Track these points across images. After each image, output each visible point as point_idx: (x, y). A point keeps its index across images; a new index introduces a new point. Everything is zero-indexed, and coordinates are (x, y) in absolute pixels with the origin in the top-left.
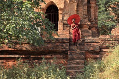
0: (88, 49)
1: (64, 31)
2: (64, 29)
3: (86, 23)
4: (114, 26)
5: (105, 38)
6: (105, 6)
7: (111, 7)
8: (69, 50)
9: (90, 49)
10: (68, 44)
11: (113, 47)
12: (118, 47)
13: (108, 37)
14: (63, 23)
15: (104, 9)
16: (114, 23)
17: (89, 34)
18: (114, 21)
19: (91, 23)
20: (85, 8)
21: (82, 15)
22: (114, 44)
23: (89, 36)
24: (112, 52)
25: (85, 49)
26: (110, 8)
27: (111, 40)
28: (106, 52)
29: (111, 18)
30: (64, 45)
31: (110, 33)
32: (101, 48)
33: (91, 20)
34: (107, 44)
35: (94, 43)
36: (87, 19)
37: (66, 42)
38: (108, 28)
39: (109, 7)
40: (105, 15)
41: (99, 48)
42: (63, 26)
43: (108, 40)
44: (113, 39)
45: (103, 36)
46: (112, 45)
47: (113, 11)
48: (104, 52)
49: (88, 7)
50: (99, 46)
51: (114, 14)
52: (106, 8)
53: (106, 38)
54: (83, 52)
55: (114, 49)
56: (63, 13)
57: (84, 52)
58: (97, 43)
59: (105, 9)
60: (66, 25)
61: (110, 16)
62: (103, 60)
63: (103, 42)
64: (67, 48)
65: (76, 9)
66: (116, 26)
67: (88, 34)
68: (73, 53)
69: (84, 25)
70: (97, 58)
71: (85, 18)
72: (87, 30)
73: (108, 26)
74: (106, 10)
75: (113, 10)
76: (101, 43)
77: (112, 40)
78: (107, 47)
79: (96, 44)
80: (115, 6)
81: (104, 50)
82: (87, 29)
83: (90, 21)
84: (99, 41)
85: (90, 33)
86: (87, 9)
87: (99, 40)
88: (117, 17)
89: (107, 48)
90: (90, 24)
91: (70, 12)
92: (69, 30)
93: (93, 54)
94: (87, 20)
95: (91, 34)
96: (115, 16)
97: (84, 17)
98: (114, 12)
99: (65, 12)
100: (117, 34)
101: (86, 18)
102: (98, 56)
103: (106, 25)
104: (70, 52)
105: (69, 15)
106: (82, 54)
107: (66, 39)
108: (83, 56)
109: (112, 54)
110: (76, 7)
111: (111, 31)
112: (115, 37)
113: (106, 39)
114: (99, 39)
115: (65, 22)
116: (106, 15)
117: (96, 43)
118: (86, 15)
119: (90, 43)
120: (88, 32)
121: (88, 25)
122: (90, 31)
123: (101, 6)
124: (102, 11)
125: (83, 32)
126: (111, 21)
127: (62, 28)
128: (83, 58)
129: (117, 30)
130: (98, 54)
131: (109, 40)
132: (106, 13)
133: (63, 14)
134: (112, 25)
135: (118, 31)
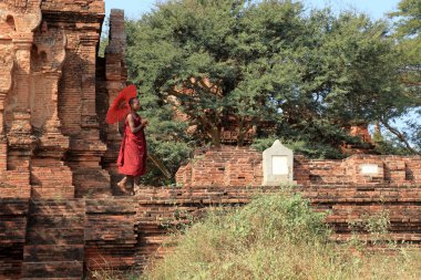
0: (94, 238)
1: (11, 175)
2: (12, 164)
3: (91, 147)
4: (184, 158)
5: (154, 198)
6: (157, 91)
7: (175, 94)
8: (28, 240)
9: (103, 237)
10: (25, 220)
11: (179, 227)
12: (194, 227)
13: (163, 193)
14: (8, 143)
15: (153, 98)
16: (185, 147)
17: (101, 184)
18: (187, 140)
19: (108, 146)
20: (86, 95)
21: (78, 119)
22: (185, 218)
23: (100, 190)
24: (176, 244)
25: (86, 238)
26: (173, 98)
27: (172, 205)
28: (157, 245)
29: (176, 131)
30: (10, 224)
31: (173, 181)
32: (142, 231)
33: (110, 137)
34: (159, 220)
35: (115, 214)
36: (95, 131)
37: (15, 212)
38: (166, 162)
39: (171, 91)
40: (156, 119)
41: (136, 232)
42: (8, 156)
43: (164, 205)
44: (181, 201)
45: (148, 189)
46: (176, 222)
47: (182, 108)
48: (151, 244)
49: (98, 91)
50: (136, 226)
51: (186, 115)
52: (160, 95)
53: (156, 198)
54: (77, 250)
55: (183, 233)
56: (9, 108)
57: (82, 246)
58: (127, 213)
59: (157, 98)
60: (18, 153)
61: (174, 124)
62: (145, 273)
63: (149, 210)
64: (21, 233)
65: (55, 97)
66: (191, 156)
67: (98, 182)
68: (41, 251)
69: (84, 151)
70: (126, 268)
71: (88, 128)
72: (95, 171)
73: (166, 155)
74: (160, 104)
75: (183, 104)
76: (141, 215)
77: (178, 204)
78: (160, 227)
79: (123, 218)
80: (188, 92)
81: (151, 240)
82: (96, 165)
83: (104, 138)
84: (135, 207)
85: (105, 180)
86: (94, 97)
87: (135, 205)
88: (195, 127)
89: (161, 230)
90: (103, 147)
91: (32, 106)
92: (29, 168)
93: (113, 253)
94: (93, 136)
95: (108, 185)
96: (190, 125)
97: (85, 125)
98: (185, 111)
99: (14, 106)
100: (193, 184)
101: (93, 127)
102: (129, 261)
103: (161, 151)
104: (30, 251)
105: (28, 116)
106: (74, 254)
107: (19, 203)
108: (78, 264)
109: (177, 252)
110: (55, 89)
111: (177, 175)
112: (187, 194)
113: (159, 202)
114: (136, 200)
115: (13, 140)
116: (161, 121)
117: (122, 214)
118: (92, 118)
119: (103, 217)
120: (99, 177)
121: (98, 152)
122: (106, 174)
123: (144, 89)
124: (148, 106)
125: (79, 178)
126: (175, 139)
127: (4, 162)
128: (77, 270)
129: (194, 170)
130: (129, 252)
131: (168, 205)
132: (160, 111)
133: (8, 113)
134: (181, 154)
135: (197, 173)
